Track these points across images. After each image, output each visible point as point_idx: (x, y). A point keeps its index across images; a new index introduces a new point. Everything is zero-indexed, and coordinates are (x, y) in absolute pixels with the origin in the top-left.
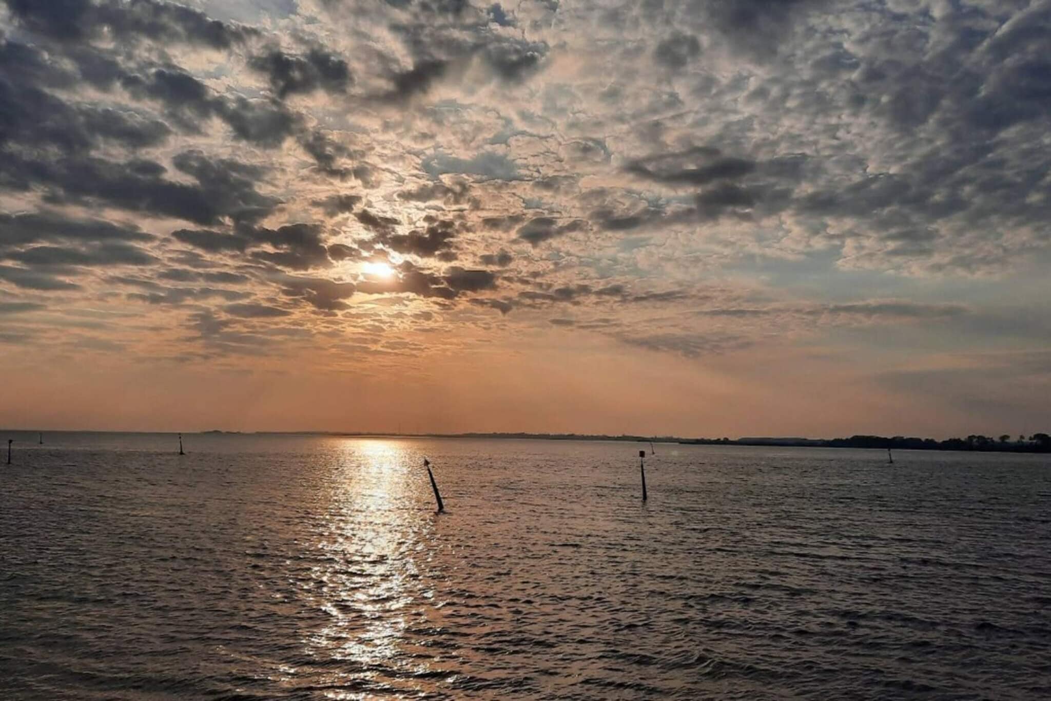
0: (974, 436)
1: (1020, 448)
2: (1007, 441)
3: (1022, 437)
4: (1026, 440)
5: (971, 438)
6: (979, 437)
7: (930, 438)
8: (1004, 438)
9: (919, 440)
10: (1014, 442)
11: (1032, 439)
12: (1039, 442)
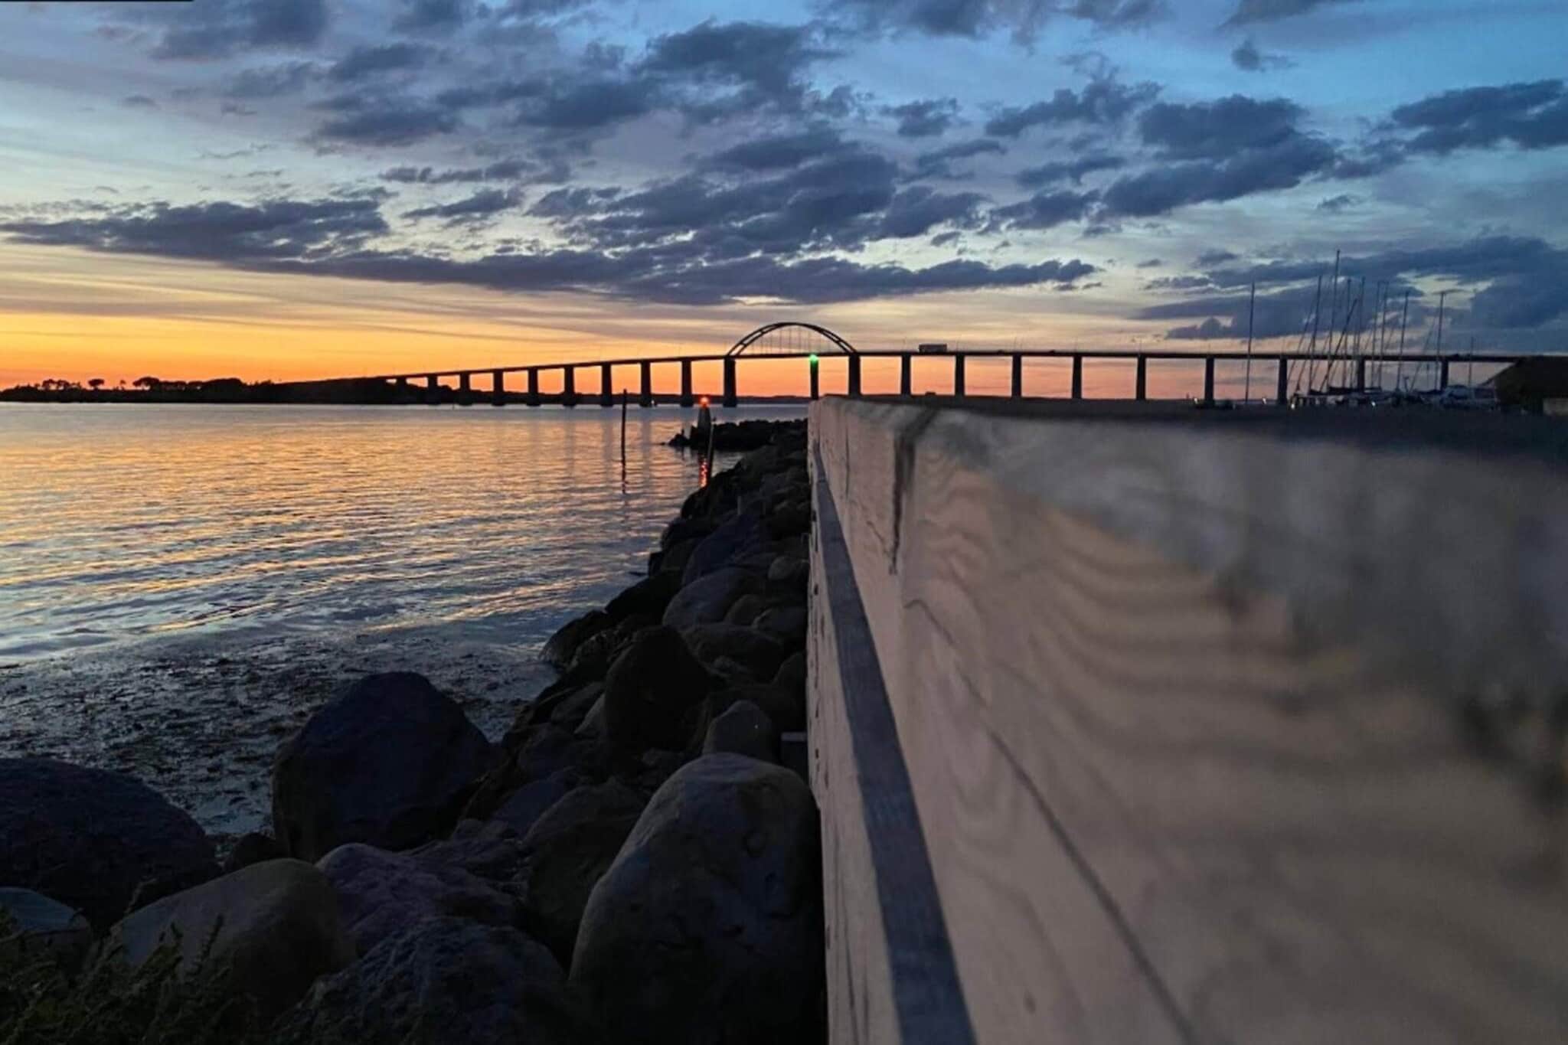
0: (51, 381)
1: (119, 396)
2: (101, 387)
3: (123, 382)
4: (130, 386)
5: (47, 383)
6: (59, 382)
10: (111, 388)
11: (137, 384)
12: (147, 388)
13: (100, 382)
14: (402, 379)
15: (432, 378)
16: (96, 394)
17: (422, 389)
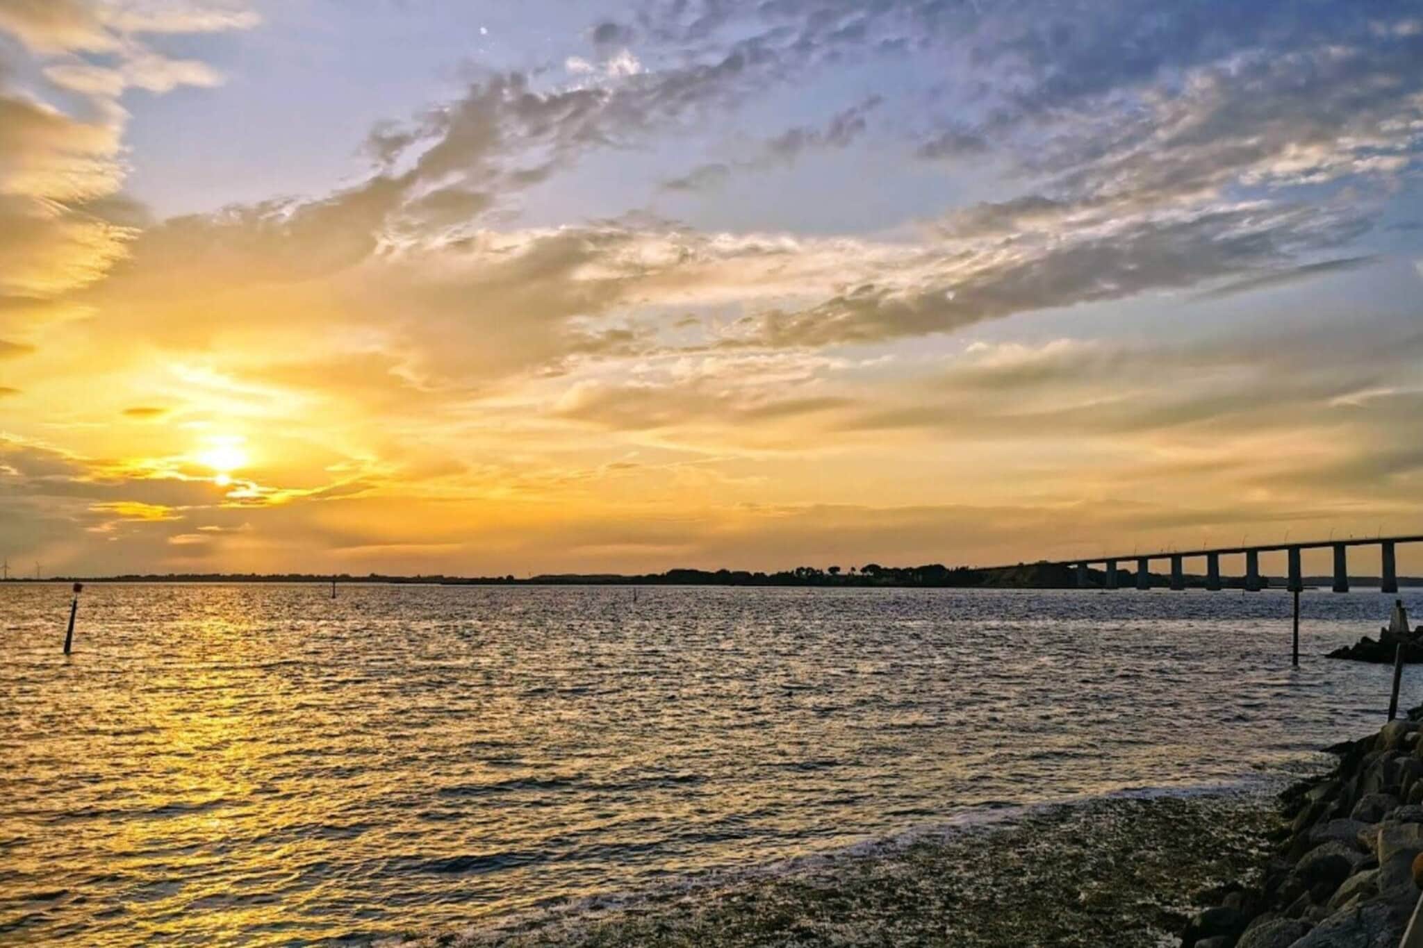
0: (802, 569)
1: (850, 581)
2: (838, 573)
3: (853, 569)
4: (858, 573)
5: (800, 570)
6: (809, 569)
7: (760, 571)
8: (834, 570)
9: (747, 574)
10: (846, 573)
11: (864, 570)
12: (871, 574)
13: (837, 569)
14: (1083, 564)
15: (1111, 562)
16: (833, 579)
17: (1102, 573)
